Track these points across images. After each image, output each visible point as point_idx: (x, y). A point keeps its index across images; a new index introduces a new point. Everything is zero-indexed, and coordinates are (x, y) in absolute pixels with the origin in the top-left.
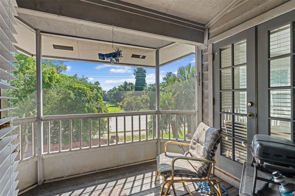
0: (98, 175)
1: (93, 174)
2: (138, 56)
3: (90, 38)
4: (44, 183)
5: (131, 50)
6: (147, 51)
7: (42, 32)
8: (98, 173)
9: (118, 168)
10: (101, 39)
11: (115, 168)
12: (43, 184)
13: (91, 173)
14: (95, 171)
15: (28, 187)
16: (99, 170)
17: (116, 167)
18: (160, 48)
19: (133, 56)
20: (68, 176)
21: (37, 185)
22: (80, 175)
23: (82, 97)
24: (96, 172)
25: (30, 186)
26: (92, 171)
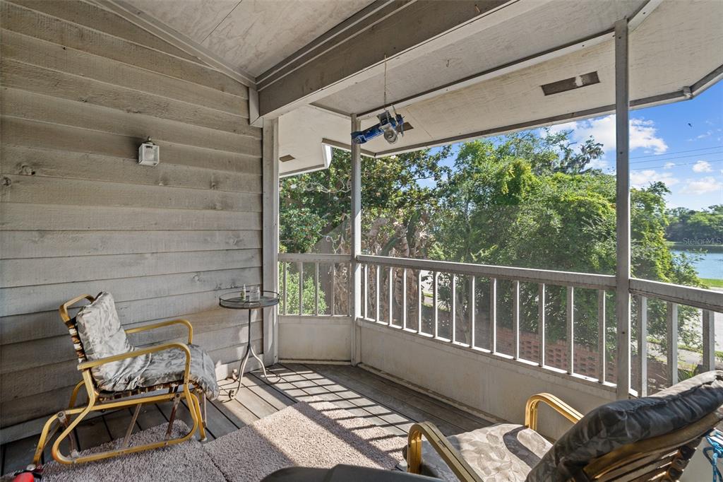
0: (422, 400)
1: (419, 393)
2: (569, 85)
3: (418, 93)
4: (359, 365)
5: (524, 77)
6: (585, 54)
7: (358, 115)
8: (427, 396)
9: (470, 411)
10: (435, 86)
11: (465, 409)
12: (356, 366)
13: (416, 389)
14: (427, 390)
15: (340, 361)
16: (434, 393)
17: (468, 407)
18: (628, 20)
19: (549, 89)
20: (388, 374)
21: (349, 363)
22: (401, 383)
23: (584, 226)
24: (427, 393)
25: (345, 361)
26: (420, 387)
